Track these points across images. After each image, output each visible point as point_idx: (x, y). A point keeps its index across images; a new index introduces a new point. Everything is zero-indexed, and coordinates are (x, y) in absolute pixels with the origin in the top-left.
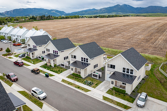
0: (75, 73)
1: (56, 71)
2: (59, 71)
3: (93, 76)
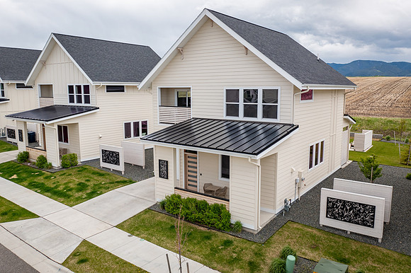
0: (185, 195)
1: (61, 188)
2: (82, 187)
3: (327, 217)
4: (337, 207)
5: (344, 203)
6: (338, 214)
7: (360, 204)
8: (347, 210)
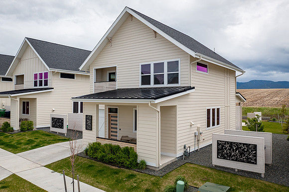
0: (103, 142)
1: (13, 143)
2: (30, 142)
3: (218, 157)
4: (225, 149)
5: (231, 144)
6: (227, 154)
7: (244, 144)
8: (233, 150)
